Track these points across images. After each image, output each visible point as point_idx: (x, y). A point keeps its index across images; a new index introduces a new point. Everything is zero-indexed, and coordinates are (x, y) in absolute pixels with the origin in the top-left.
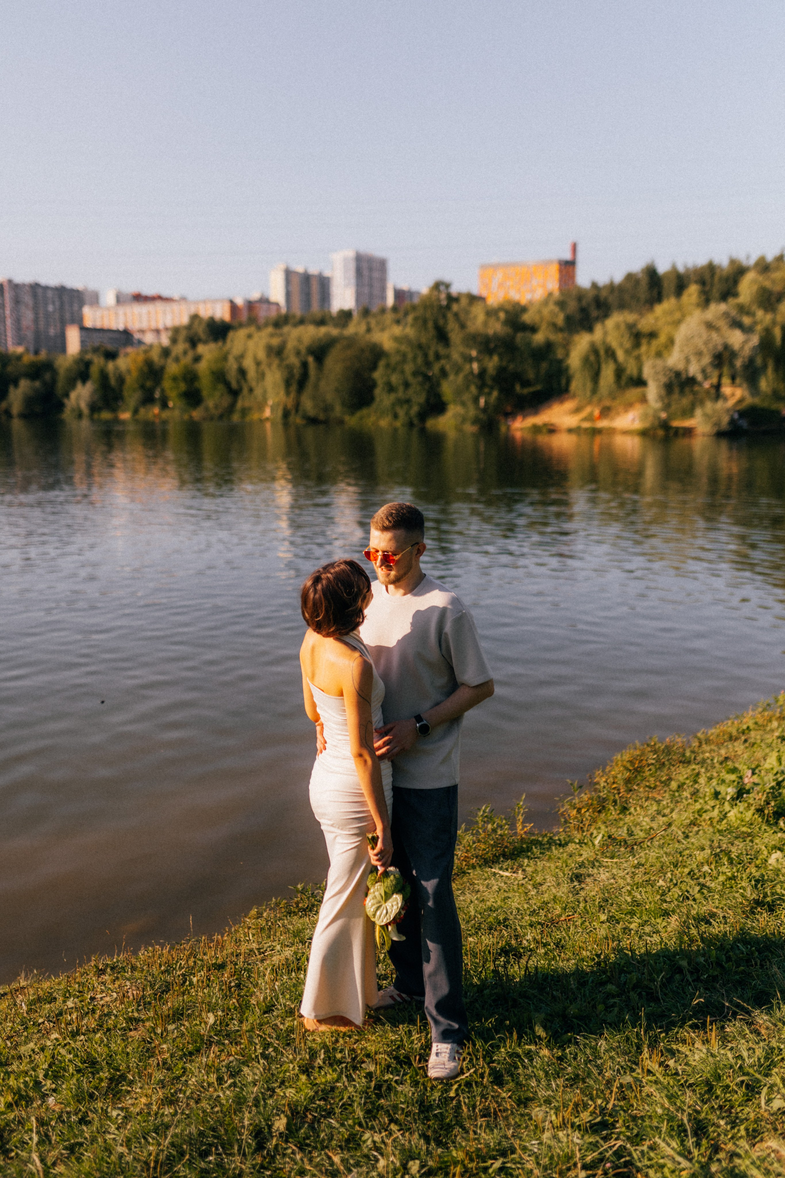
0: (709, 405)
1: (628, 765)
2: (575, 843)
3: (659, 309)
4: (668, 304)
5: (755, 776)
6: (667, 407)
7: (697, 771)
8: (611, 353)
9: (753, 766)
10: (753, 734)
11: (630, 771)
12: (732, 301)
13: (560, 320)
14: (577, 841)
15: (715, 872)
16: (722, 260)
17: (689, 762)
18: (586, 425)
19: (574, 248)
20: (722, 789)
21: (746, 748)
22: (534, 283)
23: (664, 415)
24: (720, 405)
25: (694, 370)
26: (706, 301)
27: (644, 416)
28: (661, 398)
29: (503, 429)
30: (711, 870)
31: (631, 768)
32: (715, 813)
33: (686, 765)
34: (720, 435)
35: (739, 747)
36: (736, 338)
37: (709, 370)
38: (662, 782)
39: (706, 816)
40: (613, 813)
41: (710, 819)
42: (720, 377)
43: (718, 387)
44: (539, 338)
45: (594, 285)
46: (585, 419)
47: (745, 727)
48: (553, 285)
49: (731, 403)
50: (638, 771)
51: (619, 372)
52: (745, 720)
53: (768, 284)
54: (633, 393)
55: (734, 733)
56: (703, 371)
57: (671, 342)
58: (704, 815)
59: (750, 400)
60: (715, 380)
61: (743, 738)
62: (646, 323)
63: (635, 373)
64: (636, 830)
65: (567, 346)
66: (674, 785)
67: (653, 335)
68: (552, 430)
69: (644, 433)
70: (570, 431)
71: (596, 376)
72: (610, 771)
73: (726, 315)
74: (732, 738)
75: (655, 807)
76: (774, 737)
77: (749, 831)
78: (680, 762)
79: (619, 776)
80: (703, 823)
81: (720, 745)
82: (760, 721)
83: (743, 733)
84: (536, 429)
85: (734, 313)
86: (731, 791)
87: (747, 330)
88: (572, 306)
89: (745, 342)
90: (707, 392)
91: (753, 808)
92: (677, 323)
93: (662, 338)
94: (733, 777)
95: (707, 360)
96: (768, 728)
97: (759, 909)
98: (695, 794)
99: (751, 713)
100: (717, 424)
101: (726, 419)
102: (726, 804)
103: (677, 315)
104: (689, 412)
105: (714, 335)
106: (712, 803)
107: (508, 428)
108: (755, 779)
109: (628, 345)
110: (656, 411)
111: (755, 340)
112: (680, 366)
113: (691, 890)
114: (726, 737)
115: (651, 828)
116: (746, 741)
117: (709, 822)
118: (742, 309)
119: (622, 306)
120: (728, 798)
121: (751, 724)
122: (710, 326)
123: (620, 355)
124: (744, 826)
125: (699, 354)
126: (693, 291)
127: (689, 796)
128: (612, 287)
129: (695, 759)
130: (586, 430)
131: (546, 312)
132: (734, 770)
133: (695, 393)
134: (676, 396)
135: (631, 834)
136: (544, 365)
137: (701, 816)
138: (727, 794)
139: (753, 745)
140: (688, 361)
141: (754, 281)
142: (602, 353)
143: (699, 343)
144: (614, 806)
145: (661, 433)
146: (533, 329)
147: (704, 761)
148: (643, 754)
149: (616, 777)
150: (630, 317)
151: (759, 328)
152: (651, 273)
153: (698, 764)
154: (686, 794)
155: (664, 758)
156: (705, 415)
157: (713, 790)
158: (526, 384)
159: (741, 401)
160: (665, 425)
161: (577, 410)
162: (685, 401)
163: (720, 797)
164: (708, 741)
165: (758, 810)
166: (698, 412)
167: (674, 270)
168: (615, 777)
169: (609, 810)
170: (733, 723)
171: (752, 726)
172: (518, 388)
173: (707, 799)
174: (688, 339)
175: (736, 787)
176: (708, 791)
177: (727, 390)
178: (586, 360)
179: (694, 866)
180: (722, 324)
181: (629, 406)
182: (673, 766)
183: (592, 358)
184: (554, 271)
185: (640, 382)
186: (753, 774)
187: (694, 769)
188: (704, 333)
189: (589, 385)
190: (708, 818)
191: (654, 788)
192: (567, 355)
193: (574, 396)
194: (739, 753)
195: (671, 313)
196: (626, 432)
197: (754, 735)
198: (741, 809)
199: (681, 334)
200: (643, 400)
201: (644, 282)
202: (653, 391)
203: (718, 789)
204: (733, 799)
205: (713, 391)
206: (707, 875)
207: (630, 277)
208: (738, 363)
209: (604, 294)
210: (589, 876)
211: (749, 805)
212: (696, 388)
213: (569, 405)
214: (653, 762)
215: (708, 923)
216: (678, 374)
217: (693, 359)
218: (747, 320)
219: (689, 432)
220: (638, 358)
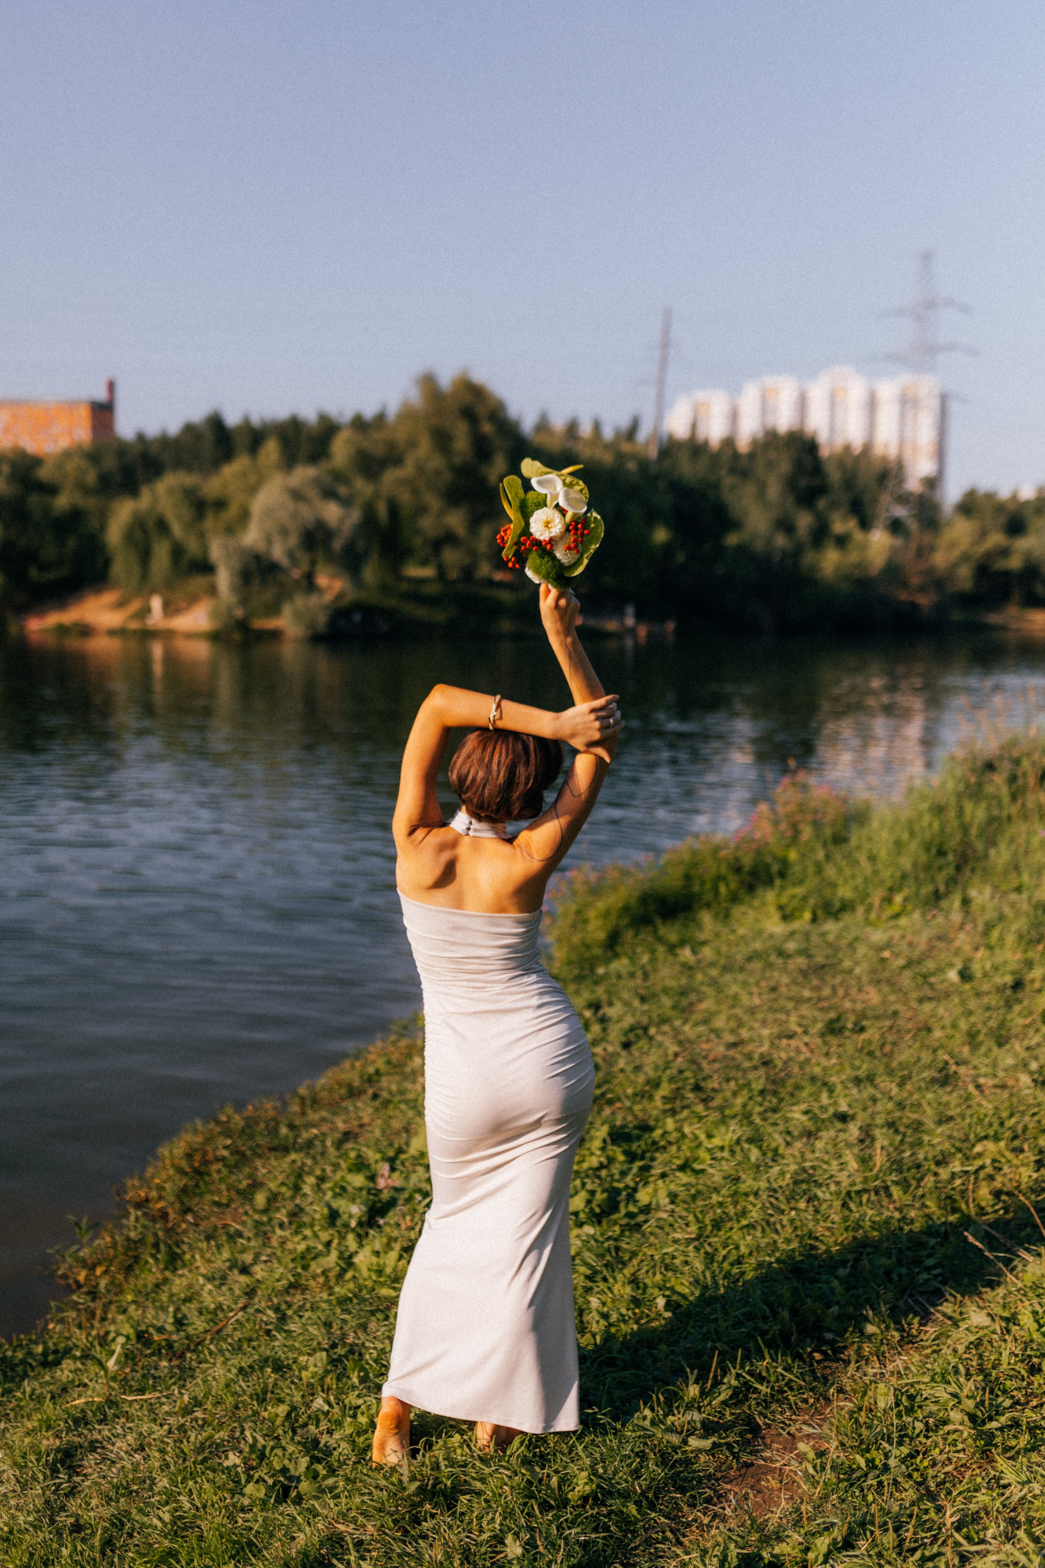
0: (300, 601)
1: (184, 1164)
2: (75, 1358)
3: (229, 471)
4: (239, 464)
5: (396, 1175)
6: (244, 601)
7: (298, 1164)
8: (162, 526)
9: (391, 1153)
10: (384, 1082)
11: (186, 1173)
12: (324, 465)
13: (91, 478)
14: (78, 1354)
15: (337, 1410)
17: (286, 1150)
18: (134, 625)
19: (111, 387)
20: (340, 1204)
21: (377, 1110)
22: (55, 430)
23: (239, 613)
24: (314, 600)
25: (278, 553)
26: (289, 462)
27: (214, 614)
28: (234, 589)
29: (13, 629)
30: (329, 1403)
31: (188, 1170)
32: (332, 1259)
33: (279, 1154)
34: (316, 639)
35: (365, 1110)
36: (332, 512)
37: (299, 554)
38: (239, 1192)
39: (316, 1267)
40: (152, 1272)
41: (324, 1273)
42: (312, 563)
43: (309, 576)
44: (62, 502)
45: (141, 437)
46: (133, 617)
47: (371, 1070)
48: (82, 433)
49: (328, 597)
50: (199, 1173)
51: (177, 552)
52: (371, 1057)
53: (366, 444)
54: (198, 582)
55: (356, 1083)
56: (291, 554)
57: (244, 515)
58: (313, 1264)
59: (352, 595)
60: (305, 567)
61: (370, 1092)
62: (212, 487)
63: (197, 554)
64: (190, 1310)
65: (104, 516)
66: (260, 1199)
67: (220, 504)
68: (85, 631)
69: (214, 637)
70: (112, 633)
71: (145, 556)
72: (153, 1177)
73: (315, 481)
74: (353, 1093)
75: (226, 1253)
78: (271, 1149)
79: (168, 1186)
80: (312, 1283)
81: (335, 1107)
82: (395, 1058)
83: (369, 1080)
84: (62, 630)
85: (326, 480)
86: (355, 1210)
87: (346, 502)
88: (110, 463)
89: (342, 519)
90: (296, 582)
92: (253, 490)
93: (233, 510)
94: (358, 1180)
95: (293, 540)
96: (408, 1069)
97: (427, 1507)
98: (296, 1214)
99: (379, 1044)
100: (311, 625)
101: (322, 620)
102: (350, 1237)
103: (252, 479)
104: (274, 609)
105: (303, 509)
106: (324, 1236)
107: (22, 629)
108: (397, 1180)
109: (187, 515)
110: (230, 609)
111: (356, 515)
112: (261, 547)
113: (291, 1467)
114: (343, 1091)
115: (219, 1307)
116: (375, 1096)
117: (321, 1280)
118: (338, 476)
119: (179, 464)
120: (353, 1224)
121: (381, 1064)
122: (297, 495)
123: (177, 529)
124: (382, 1284)
125: (284, 532)
126: (271, 449)
127: (285, 1220)
128: (164, 441)
129: (295, 1142)
130: (134, 632)
131: (71, 466)
132: (359, 1165)
133: (280, 584)
134: (255, 587)
135: (180, 1323)
136: (72, 542)
137: (305, 1267)
138: (350, 1216)
139: (386, 1104)
140: (269, 540)
141: (347, 442)
142: (151, 527)
143: (283, 516)
144: (153, 1256)
145: (237, 636)
146: (51, 490)
147: (310, 1144)
148: (208, 1140)
149: (163, 1188)
150: (189, 479)
151: (358, 501)
152: (216, 423)
153: (300, 1150)
154: (282, 1216)
155: (244, 1145)
156: (296, 614)
157: (326, 1211)
158: (43, 567)
159: (340, 596)
160: (243, 626)
161: (121, 604)
162: (269, 595)
163: (339, 1222)
164: (315, 1101)
166: (287, 610)
167: (246, 423)
168: (160, 1188)
169: (147, 1262)
170: (352, 1066)
171: (383, 1068)
172: (34, 573)
173: (317, 1228)
174: (269, 512)
175: (365, 1203)
176: (319, 1211)
177: (322, 580)
178: (129, 537)
179: (297, 1398)
180: (312, 493)
181: (193, 600)
182: (259, 1156)
183: (138, 533)
184: (83, 415)
185: (205, 568)
186: (393, 1169)
187: (294, 1162)
188: (291, 506)
189: (136, 569)
190: (319, 1271)
191: (227, 1205)
192: (103, 528)
193: (115, 586)
194: (366, 1120)
195: (244, 475)
196: (191, 636)
197: (387, 1084)
198: (378, 1246)
199: (260, 503)
200: (212, 591)
201: (209, 436)
202: (224, 579)
203: (334, 1205)
204: (360, 1224)
205: (304, 583)
206: (322, 1417)
207: (189, 429)
208: (337, 545)
209: (154, 450)
210: (93, 1447)
212: (281, 577)
213: (109, 597)
214: (225, 1153)
216: (258, 558)
217: (276, 538)
218: (343, 490)
219: (275, 635)
220: (202, 535)
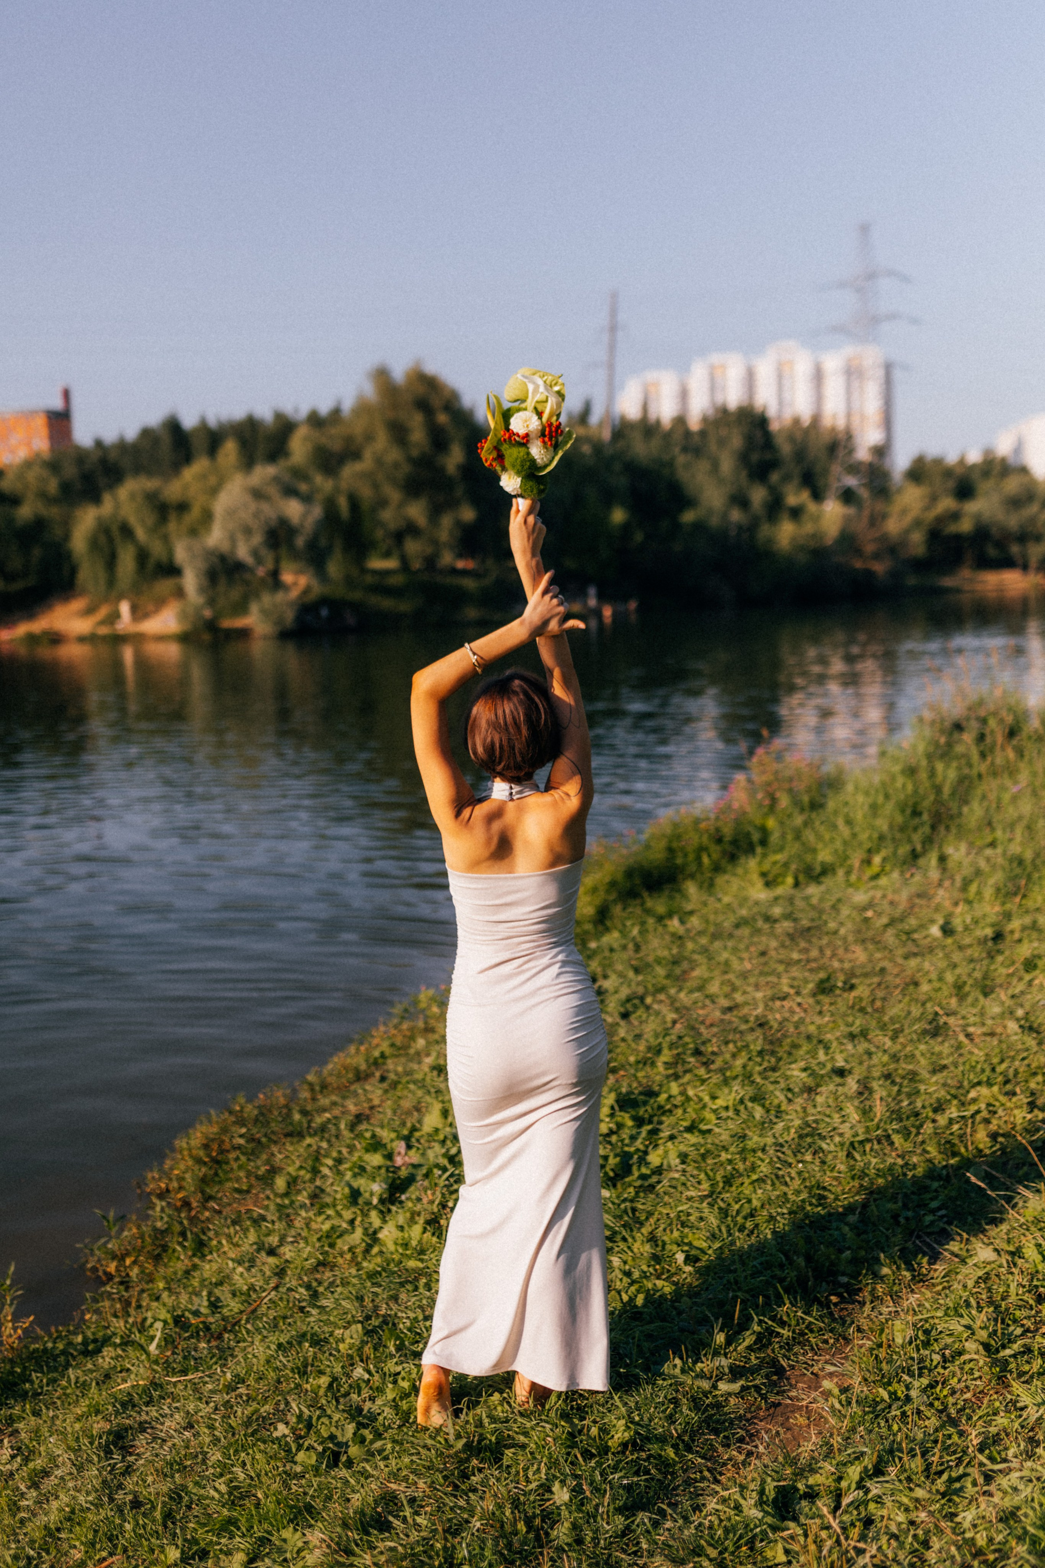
0: (267, 599)
1: (201, 1153)
2: (115, 1346)
3: (190, 473)
4: (200, 466)
5: (412, 1152)
6: (211, 602)
7: (315, 1147)
8: (127, 531)
9: (405, 1132)
10: (390, 1064)
11: (205, 1163)
12: (283, 463)
13: (53, 486)
14: (118, 1341)
15: (377, 1377)
16: (265, 412)
17: (301, 1135)
18: (103, 631)
19: (66, 395)
20: (361, 1183)
21: (386, 1091)
22: (13, 441)
23: (208, 613)
24: (280, 597)
25: (243, 553)
26: (248, 462)
27: (183, 616)
28: (201, 590)
30: (369, 1372)
31: (206, 1159)
32: (357, 1236)
33: (295, 1140)
34: (285, 635)
35: (374, 1091)
36: (293, 509)
37: (264, 552)
38: (258, 1178)
39: (342, 1245)
40: (181, 1259)
41: (350, 1250)
42: (277, 561)
43: (275, 574)
44: (25, 512)
45: (99, 444)
46: (102, 623)
47: (376, 1054)
48: (41, 443)
49: (294, 594)
50: (218, 1162)
51: (142, 556)
52: (375, 1041)
53: (324, 440)
54: (165, 585)
55: (363, 1067)
56: (255, 553)
57: (207, 517)
58: (339, 1242)
59: (318, 589)
60: (270, 565)
61: (378, 1074)
62: (173, 490)
63: (164, 559)
64: (223, 1293)
65: (67, 524)
66: (280, 1183)
67: (183, 507)
68: (56, 639)
69: (184, 638)
70: (82, 639)
71: (111, 562)
72: (172, 1169)
73: (276, 479)
74: (360, 1077)
75: (252, 1237)
76: (426, 1069)
77: (421, 1265)
78: (287, 1135)
79: (188, 1176)
80: (340, 1260)
81: (344, 1091)
82: (398, 1041)
83: (376, 1063)
84: (32, 639)
85: (287, 478)
86: (376, 1188)
87: (307, 499)
88: (70, 471)
89: (304, 516)
90: (263, 581)
91: (421, 1220)
92: (214, 491)
93: (195, 512)
94: (376, 1159)
95: (257, 539)
96: (412, 1051)
97: (475, 1462)
98: (317, 1195)
99: (382, 1028)
100: (279, 621)
101: (290, 616)
102: (374, 1214)
103: (213, 480)
104: (241, 608)
105: (265, 507)
106: (348, 1215)
108: (414, 1157)
109: (151, 519)
110: (198, 610)
111: (317, 512)
112: (225, 547)
113: (338, 1434)
114: (351, 1075)
115: (252, 1288)
116: (383, 1079)
117: (348, 1256)
118: (298, 473)
119: (139, 469)
120: (375, 1201)
121: (385, 1047)
122: (258, 494)
123: (141, 534)
124: (409, 1257)
125: (248, 531)
126: (230, 449)
127: (308, 1201)
128: (122, 446)
129: (309, 1127)
130: (104, 638)
131: (32, 476)
132: (376, 1145)
133: (247, 583)
134: (222, 587)
135: (215, 1306)
136: (37, 552)
137: (332, 1246)
138: (372, 1194)
139: (394, 1085)
140: (233, 540)
141: (306, 439)
142: (115, 532)
143: (246, 516)
144: (181, 1244)
145: (207, 637)
146: (15, 501)
147: (323, 1129)
148: (224, 1130)
149: (183, 1179)
150: (150, 484)
151: (319, 497)
152: (173, 426)
153: (315, 1134)
154: (303, 1198)
155: (259, 1133)
156: (264, 612)
157: (347, 1190)
158: (10, 578)
159: (307, 591)
160: (211, 626)
161: (89, 611)
162: (235, 594)
163: (361, 1201)
164: (324, 1086)
165: (428, 1222)
166: (254, 608)
167: (203, 426)
168: (180, 1179)
169: (174, 1250)
170: (358, 1050)
171: (388, 1051)
173: (339, 1208)
174: (231, 513)
175: (385, 1181)
176: (340, 1191)
177: (287, 577)
178: (94, 544)
179: (338, 1369)
180: (273, 491)
181: (160, 603)
182: (275, 1142)
183: (103, 539)
184: (40, 424)
185: (172, 570)
186: (409, 1147)
187: (309, 1145)
188: (253, 506)
189: (102, 575)
190: (346, 1248)
191: (248, 1192)
192: (67, 537)
193: (82, 593)
194: (376, 1102)
195: (203, 477)
196: (161, 638)
197: (394, 1066)
198: (402, 1221)
199: (222, 504)
200: (180, 593)
201: (167, 440)
202: (190, 581)
203: (355, 1185)
204: (382, 1201)
205: (270, 580)
206: (363, 1385)
207: (146, 433)
208: (300, 542)
209: (113, 456)
210: (142, 1428)
211: (414, 1215)
212: (247, 576)
213: (78, 604)
214: (242, 1141)
215: (384, 1526)
216: (223, 558)
217: (240, 537)
218: (303, 487)
219: (244, 634)
220: (166, 538)
